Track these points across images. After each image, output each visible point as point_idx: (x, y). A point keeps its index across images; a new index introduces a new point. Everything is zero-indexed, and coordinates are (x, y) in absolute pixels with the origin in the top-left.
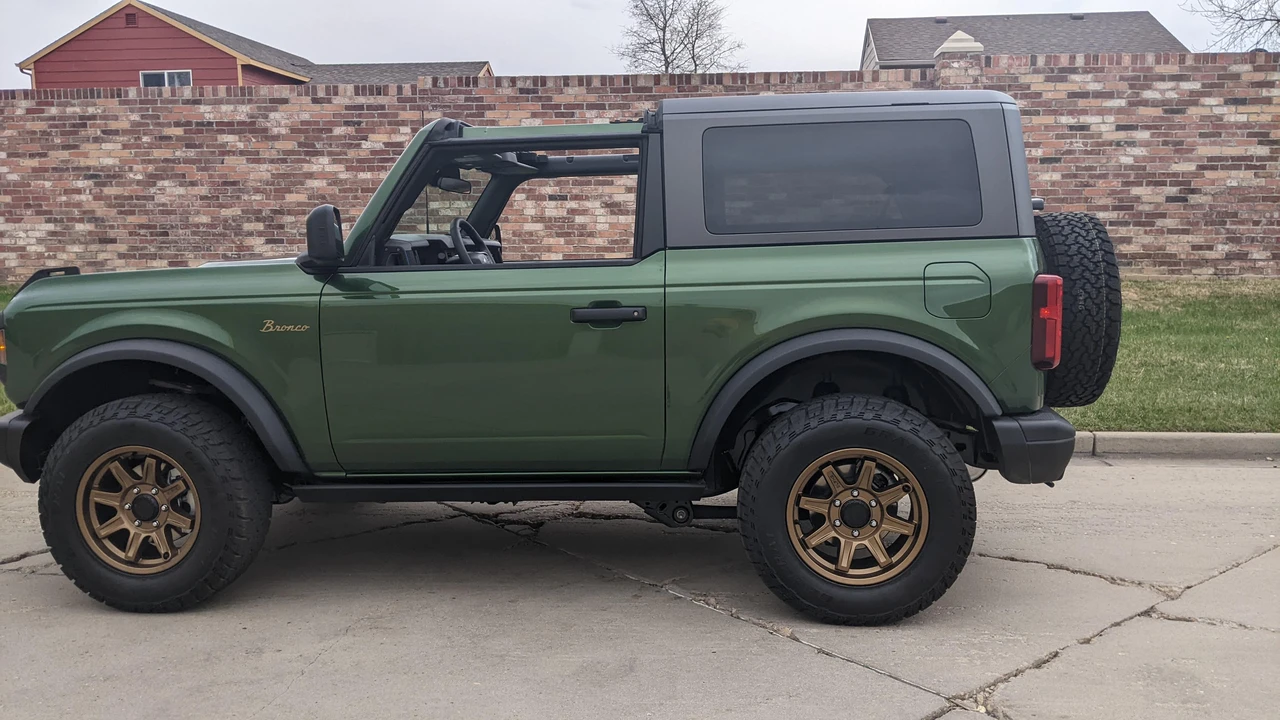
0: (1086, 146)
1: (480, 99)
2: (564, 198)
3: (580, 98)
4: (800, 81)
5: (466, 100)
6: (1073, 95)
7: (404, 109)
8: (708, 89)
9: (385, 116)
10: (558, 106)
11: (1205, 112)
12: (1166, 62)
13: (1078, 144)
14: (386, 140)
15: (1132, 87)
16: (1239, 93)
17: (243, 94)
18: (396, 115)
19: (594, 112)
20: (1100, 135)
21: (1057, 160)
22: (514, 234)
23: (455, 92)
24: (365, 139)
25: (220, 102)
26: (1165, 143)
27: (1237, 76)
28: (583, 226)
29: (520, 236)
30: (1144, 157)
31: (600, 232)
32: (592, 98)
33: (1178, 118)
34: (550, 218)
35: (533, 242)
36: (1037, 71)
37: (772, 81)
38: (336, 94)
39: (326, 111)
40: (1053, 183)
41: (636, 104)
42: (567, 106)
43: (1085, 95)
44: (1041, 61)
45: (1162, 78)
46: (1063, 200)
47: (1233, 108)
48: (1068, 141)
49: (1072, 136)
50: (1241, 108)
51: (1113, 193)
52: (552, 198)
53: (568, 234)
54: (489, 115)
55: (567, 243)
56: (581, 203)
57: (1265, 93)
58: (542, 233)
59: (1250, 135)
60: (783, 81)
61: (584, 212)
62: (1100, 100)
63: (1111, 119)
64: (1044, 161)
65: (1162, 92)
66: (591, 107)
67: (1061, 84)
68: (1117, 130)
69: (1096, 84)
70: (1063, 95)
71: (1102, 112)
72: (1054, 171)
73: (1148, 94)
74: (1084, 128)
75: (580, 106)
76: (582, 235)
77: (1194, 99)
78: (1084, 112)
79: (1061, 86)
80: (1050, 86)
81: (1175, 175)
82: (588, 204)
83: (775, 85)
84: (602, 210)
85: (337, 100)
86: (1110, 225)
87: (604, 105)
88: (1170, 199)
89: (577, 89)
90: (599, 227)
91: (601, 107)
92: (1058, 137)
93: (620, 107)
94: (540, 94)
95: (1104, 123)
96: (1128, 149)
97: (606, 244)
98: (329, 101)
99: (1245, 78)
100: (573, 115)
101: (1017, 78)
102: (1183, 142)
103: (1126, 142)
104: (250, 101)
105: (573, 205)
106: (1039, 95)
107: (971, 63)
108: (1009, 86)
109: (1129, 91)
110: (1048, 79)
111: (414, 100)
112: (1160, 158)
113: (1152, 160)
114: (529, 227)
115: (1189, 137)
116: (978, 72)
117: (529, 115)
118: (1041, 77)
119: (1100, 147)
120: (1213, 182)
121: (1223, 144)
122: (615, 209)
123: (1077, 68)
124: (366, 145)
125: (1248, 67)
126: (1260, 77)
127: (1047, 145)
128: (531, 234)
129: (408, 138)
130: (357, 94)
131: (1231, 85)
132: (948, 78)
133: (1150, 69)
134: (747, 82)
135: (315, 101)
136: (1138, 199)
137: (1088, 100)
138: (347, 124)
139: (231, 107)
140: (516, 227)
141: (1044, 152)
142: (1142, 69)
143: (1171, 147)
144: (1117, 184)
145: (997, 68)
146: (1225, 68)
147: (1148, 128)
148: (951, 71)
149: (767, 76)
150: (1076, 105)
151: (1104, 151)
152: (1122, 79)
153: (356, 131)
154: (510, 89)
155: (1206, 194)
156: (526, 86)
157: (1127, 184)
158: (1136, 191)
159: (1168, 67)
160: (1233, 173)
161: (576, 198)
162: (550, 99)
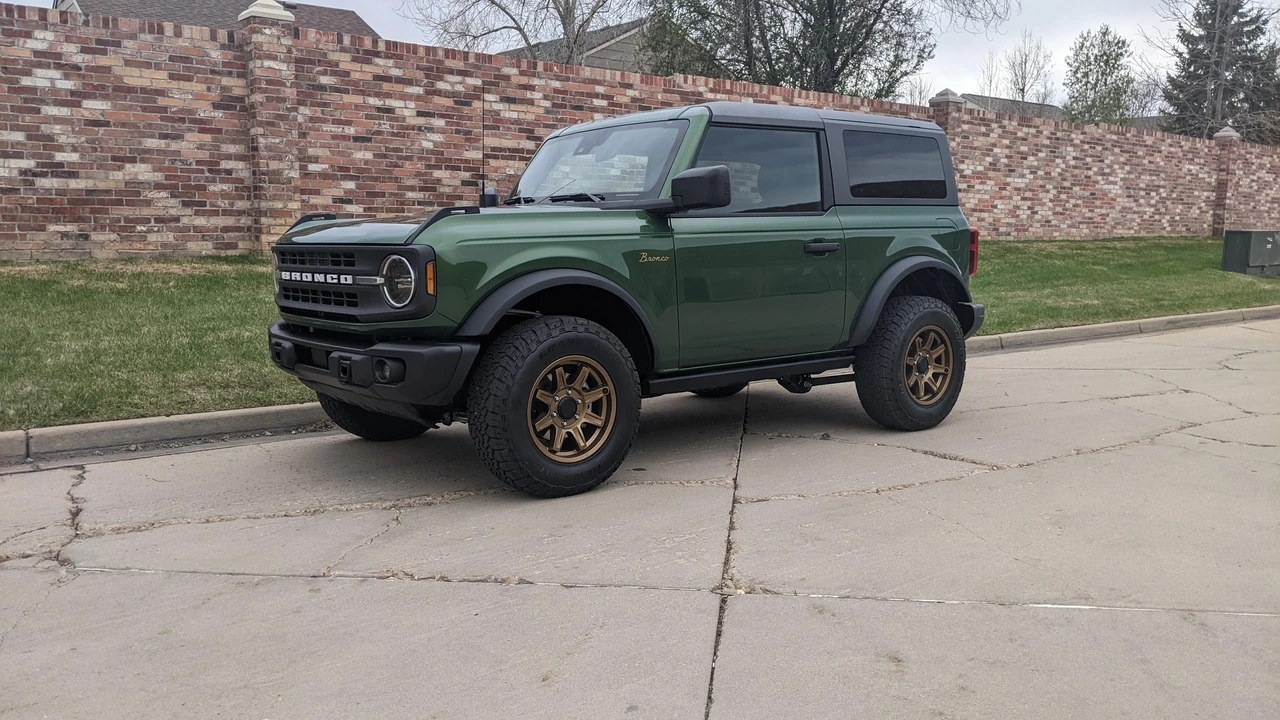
0: (393, 128)
4: (86, 23)
6: (377, 78)
11: (487, 106)
12: (454, 58)
13: (386, 126)
15: (427, 76)
16: (511, 93)
20: (404, 119)
21: (369, 140)
26: (458, 132)
27: (507, 78)
30: (442, 143)
33: (466, 110)
36: (343, 50)
37: (50, 20)
40: (366, 162)
43: (388, 79)
44: (347, 40)
45: (451, 72)
46: (376, 179)
47: (507, 105)
48: (377, 122)
49: (380, 118)
50: (513, 106)
51: (418, 174)
57: (529, 95)
59: (521, 130)
62: (402, 85)
63: (412, 105)
64: (356, 139)
65: (453, 84)
67: (367, 66)
68: (418, 116)
69: (397, 70)
70: (369, 77)
71: (404, 97)
72: (366, 150)
73: (441, 85)
74: (390, 110)
77: (477, 94)
78: (388, 95)
79: (366, 68)
80: (357, 66)
81: (467, 161)
83: (54, 25)
86: (419, 205)
88: (465, 183)
92: (368, 117)
95: (406, 108)
96: (428, 135)
99: (515, 80)
101: (325, 54)
102: (471, 131)
103: (426, 128)
106: (347, 74)
107: (283, 32)
108: (319, 61)
109: (426, 81)
110: (354, 60)
112: (454, 145)
113: (448, 146)
115: (475, 127)
116: (290, 43)
118: (347, 57)
119: (403, 130)
120: (496, 170)
121: (500, 137)
123: (380, 52)
125: (514, 71)
126: (524, 80)
127: (358, 124)
131: (504, 85)
132: (261, 44)
133: (441, 62)
134: (16, 16)
136: (439, 181)
137: (391, 85)
141: (356, 131)
142: (434, 61)
143: (462, 135)
144: (420, 166)
145: (305, 42)
146: (499, 70)
147: (442, 116)
148: (263, 37)
149: (44, 13)
150: (381, 88)
151: (408, 134)
152: (418, 68)
155: (491, 180)
157: (429, 167)
158: (437, 174)
159: (455, 62)
160: (511, 163)
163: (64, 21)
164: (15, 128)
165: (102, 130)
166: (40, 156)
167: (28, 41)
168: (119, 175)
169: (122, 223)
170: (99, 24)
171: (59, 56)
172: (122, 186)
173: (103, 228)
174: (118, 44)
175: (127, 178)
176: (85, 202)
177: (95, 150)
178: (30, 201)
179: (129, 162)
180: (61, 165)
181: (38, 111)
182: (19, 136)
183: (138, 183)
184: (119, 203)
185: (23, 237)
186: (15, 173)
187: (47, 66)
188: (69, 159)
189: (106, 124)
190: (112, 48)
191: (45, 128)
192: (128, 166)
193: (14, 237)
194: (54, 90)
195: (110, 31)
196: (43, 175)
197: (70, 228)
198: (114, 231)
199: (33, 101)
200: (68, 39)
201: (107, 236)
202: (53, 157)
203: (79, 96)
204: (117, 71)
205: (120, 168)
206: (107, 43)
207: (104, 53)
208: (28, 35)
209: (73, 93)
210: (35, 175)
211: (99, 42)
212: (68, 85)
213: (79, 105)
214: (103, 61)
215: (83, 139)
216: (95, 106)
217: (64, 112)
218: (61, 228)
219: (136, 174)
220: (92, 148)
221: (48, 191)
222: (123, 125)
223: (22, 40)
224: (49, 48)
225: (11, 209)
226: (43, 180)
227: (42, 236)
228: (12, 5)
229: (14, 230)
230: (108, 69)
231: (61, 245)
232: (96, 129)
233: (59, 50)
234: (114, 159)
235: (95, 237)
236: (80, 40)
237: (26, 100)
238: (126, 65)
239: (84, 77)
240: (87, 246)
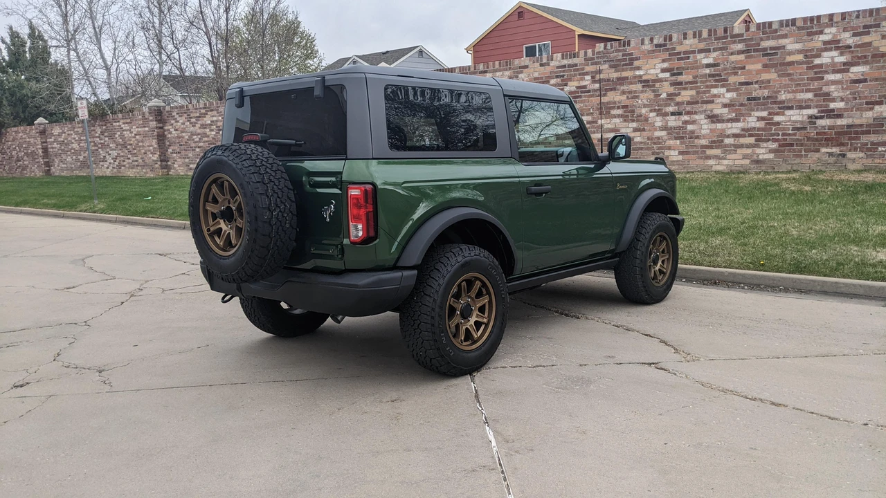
1: (631, 54)
2: (680, 114)
3: (694, 46)
4: (858, 17)
5: (623, 55)
7: (588, 65)
8: (785, 30)
9: (578, 70)
10: (679, 53)
14: (578, 85)
17: (507, 66)
18: (583, 69)
19: (703, 55)
22: (648, 139)
23: (617, 51)
24: (566, 85)
25: (495, 71)
28: (692, 132)
29: (652, 140)
31: (703, 136)
32: (702, 46)
34: (671, 127)
35: (660, 143)
37: (835, 20)
38: (552, 60)
39: (547, 69)
41: (732, 46)
42: (685, 53)
52: (673, 114)
53: (682, 138)
54: (636, 63)
55: (681, 143)
56: (692, 116)
58: (666, 138)
60: (844, 19)
61: (693, 122)
66: (701, 51)
75: (693, 52)
76: (691, 138)
82: (696, 117)
83: (837, 23)
84: (705, 121)
85: (553, 63)
87: (710, 49)
89: (692, 40)
90: (703, 132)
91: (708, 51)
93: (721, 49)
94: (668, 47)
97: (708, 144)
98: (548, 64)
100: (688, 58)
104: (510, 69)
105: (686, 118)
111: (592, 59)
114: (658, 134)
117: (660, 61)
122: (715, 119)
124: (566, 89)
128: (658, 138)
129: (589, 82)
130: (563, 59)
135: (542, 65)
138: (557, 77)
139: (501, 73)
140: (649, 134)
149: (831, 16)
153: (562, 81)
154: (649, 46)
156: (660, 43)
161: (688, 113)
162: (674, 49)
163: (845, 19)
164: (808, 91)
165: (861, 85)
166: (821, 106)
167: (821, 36)
168: (870, 114)
169: (869, 146)
170: (866, 15)
171: (838, 41)
172: (871, 121)
173: (855, 149)
174: (878, 26)
175: (875, 115)
176: (846, 133)
177: (855, 99)
178: (812, 134)
179: (877, 105)
180: (833, 110)
181: (822, 79)
182: (810, 95)
183: (883, 118)
184: (868, 132)
185: (806, 156)
186: (806, 117)
187: (831, 50)
188: (838, 107)
189: (865, 81)
190: (874, 29)
191: (825, 89)
192: (877, 108)
193: (801, 156)
194: (833, 64)
195: (873, 18)
196: (822, 117)
197: (835, 150)
198: (862, 151)
199: (820, 72)
200: (845, 30)
201: (858, 155)
202: (829, 106)
203: (848, 65)
204: (875, 44)
205: (872, 109)
206: (871, 26)
207: (868, 33)
208: (821, 32)
209: (845, 64)
210: (817, 118)
211: (865, 27)
212: (842, 59)
213: (848, 71)
214: (866, 39)
215: (848, 92)
216: (858, 70)
217: (838, 76)
218: (829, 150)
219: (882, 112)
220: (853, 97)
221: (824, 127)
222: (876, 80)
223: (817, 36)
224: (833, 38)
225: (801, 140)
226: (821, 121)
227: (817, 155)
228: (813, 16)
229: (801, 152)
230: (870, 44)
231: (827, 160)
232: (857, 85)
233: (839, 38)
234: (867, 103)
235: (850, 155)
236: (853, 28)
237: (816, 73)
238: (882, 39)
239: (852, 52)
240: (844, 161)
